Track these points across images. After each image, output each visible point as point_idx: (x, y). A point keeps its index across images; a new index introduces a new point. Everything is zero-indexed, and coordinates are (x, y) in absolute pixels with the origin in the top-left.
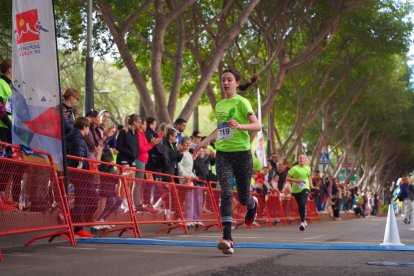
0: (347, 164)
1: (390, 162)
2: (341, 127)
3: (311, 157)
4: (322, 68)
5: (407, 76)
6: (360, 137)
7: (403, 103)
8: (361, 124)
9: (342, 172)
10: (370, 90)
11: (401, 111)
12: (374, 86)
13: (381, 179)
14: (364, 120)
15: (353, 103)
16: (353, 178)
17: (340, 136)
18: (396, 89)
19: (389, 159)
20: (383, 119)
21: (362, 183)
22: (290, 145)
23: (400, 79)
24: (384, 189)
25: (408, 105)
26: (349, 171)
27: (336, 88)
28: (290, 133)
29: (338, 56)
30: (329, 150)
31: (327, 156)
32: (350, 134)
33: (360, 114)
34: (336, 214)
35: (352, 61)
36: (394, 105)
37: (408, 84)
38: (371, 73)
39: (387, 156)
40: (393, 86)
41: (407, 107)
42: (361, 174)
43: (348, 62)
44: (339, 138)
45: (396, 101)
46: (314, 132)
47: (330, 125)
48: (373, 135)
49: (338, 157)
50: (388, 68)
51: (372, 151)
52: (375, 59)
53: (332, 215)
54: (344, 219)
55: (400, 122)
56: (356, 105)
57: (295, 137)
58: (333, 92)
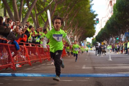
5: (90, 7)
7: (89, 16)
10: (79, 12)
11: (88, 19)
12: (81, 11)
14: (77, 22)
15: (75, 16)
20: (82, 21)
23: (88, 9)
33: (76, 20)
35: (76, 2)
37: (90, 10)
38: (81, 6)
40: (87, 11)
41: (90, 18)
43: (74, 2)
45: (87, 15)
47: (67, 24)
48: (79, 26)
56: (76, 17)
58: (70, 12)
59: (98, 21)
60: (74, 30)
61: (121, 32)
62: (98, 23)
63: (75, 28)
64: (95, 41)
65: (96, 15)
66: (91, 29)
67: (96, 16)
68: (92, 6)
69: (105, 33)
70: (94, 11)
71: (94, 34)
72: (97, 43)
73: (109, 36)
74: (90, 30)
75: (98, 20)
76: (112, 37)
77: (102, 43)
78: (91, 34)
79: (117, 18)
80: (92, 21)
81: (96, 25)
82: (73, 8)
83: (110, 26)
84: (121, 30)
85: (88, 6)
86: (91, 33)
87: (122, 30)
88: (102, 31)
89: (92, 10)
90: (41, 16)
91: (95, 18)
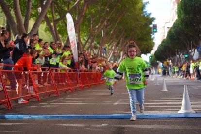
5: (143, 7)
7: (141, 21)
8: (121, 33)
10: (126, 15)
11: (140, 25)
12: (128, 13)
14: (123, 31)
15: (118, 22)
16: (116, 59)
18: (138, 15)
20: (131, 29)
23: (140, 10)
25: (143, 23)
26: (114, 56)
31: (105, 49)
33: (121, 27)
36: (137, 23)
37: (143, 12)
38: (127, 6)
40: (137, 13)
41: (143, 24)
43: (117, 1)
45: (138, 20)
47: (107, 34)
48: (126, 37)
55: (139, 31)
56: (120, 23)
58: (109, 16)
59: (156, 29)
60: (118, 43)
61: (191, 45)
62: (156, 31)
63: (120, 40)
64: (154, 59)
65: (153, 19)
66: (146, 40)
67: (153, 21)
68: (146, 6)
69: (168, 46)
70: (150, 14)
71: (152, 49)
72: (158, 62)
73: (175, 51)
74: (145, 43)
75: (155, 27)
76: (179, 53)
77: (165, 62)
78: (147, 49)
79: (183, 24)
80: (147, 29)
81: (154, 34)
82: (114, 10)
83: (174, 36)
84: (191, 42)
85: (139, 5)
86: (146, 47)
87: (193, 43)
88: (164, 44)
89: (146, 12)
91: (151, 23)
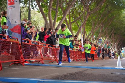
0: (107, 43)
1: (120, 42)
2: (105, 32)
3: (96, 40)
4: (100, 14)
6: (111, 35)
8: (111, 31)
9: (105, 45)
10: (114, 21)
11: (124, 27)
13: (117, 47)
14: (113, 29)
15: (109, 24)
16: (108, 47)
17: (105, 34)
18: (122, 20)
19: (120, 41)
20: (118, 29)
21: (111, 48)
22: (90, 36)
23: (124, 17)
24: (118, 50)
27: (104, 19)
28: (90, 33)
29: (105, 10)
30: (102, 38)
31: (101, 40)
32: (108, 34)
33: (111, 28)
34: (103, 57)
35: (109, 12)
36: (122, 25)
38: (115, 16)
39: (119, 41)
42: (111, 45)
44: (105, 35)
45: (122, 24)
46: (97, 33)
47: (102, 31)
48: (115, 34)
49: (104, 40)
50: (120, 14)
51: (115, 39)
52: (116, 11)
53: (102, 58)
54: (106, 59)
55: (123, 30)
57: (91, 34)
58: (103, 21)
82: (106, 17)
85: (123, 15)
90: (77, 24)
